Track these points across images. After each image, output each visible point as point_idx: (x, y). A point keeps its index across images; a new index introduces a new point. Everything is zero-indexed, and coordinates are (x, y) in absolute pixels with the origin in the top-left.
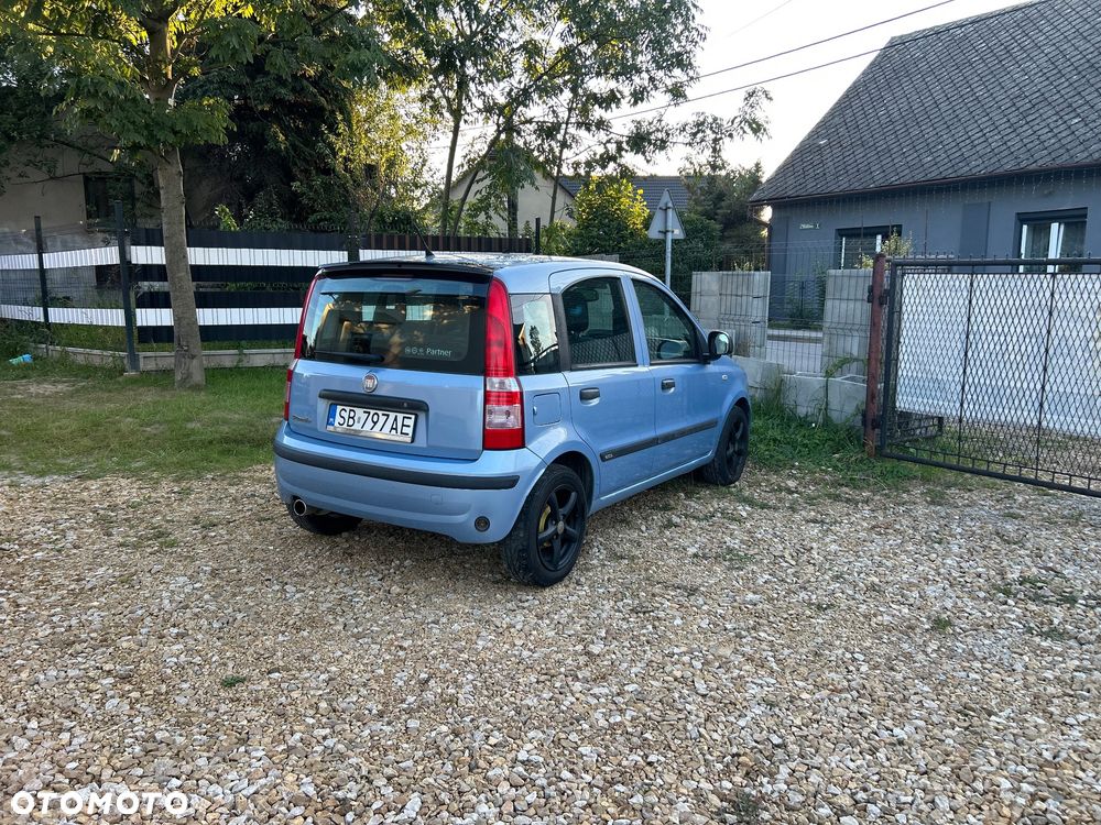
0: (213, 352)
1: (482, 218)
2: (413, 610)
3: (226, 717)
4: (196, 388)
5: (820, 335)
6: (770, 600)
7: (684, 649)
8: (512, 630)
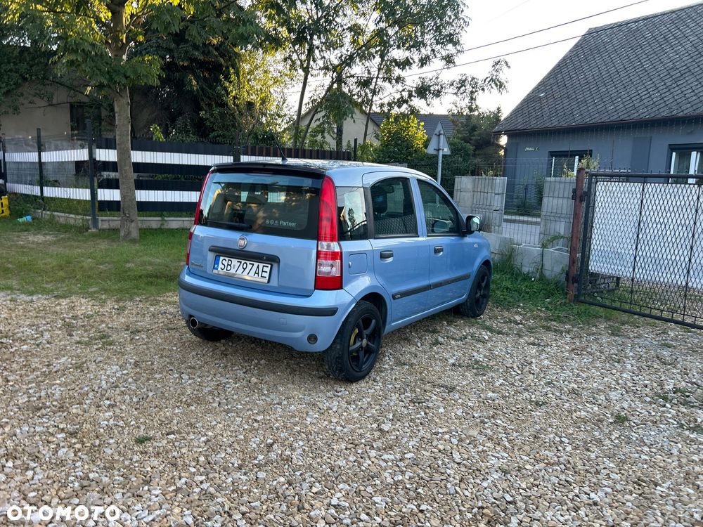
0: (145, 218)
1: (319, 138)
2: (265, 395)
3: (137, 465)
4: (134, 241)
5: (539, 220)
6: (504, 397)
7: (445, 430)
8: (330, 411)
